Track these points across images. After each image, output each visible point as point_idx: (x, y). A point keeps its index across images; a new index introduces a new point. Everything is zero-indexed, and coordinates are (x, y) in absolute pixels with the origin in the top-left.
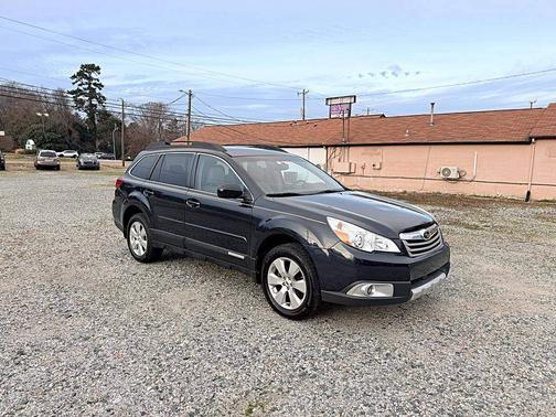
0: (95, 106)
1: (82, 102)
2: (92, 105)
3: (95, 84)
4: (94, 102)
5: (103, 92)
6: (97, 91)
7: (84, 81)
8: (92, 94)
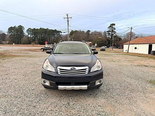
0: (113, 34)
1: (110, 34)
2: (112, 34)
3: (113, 29)
4: (113, 33)
5: (115, 31)
6: (114, 30)
7: (111, 28)
8: (113, 31)
